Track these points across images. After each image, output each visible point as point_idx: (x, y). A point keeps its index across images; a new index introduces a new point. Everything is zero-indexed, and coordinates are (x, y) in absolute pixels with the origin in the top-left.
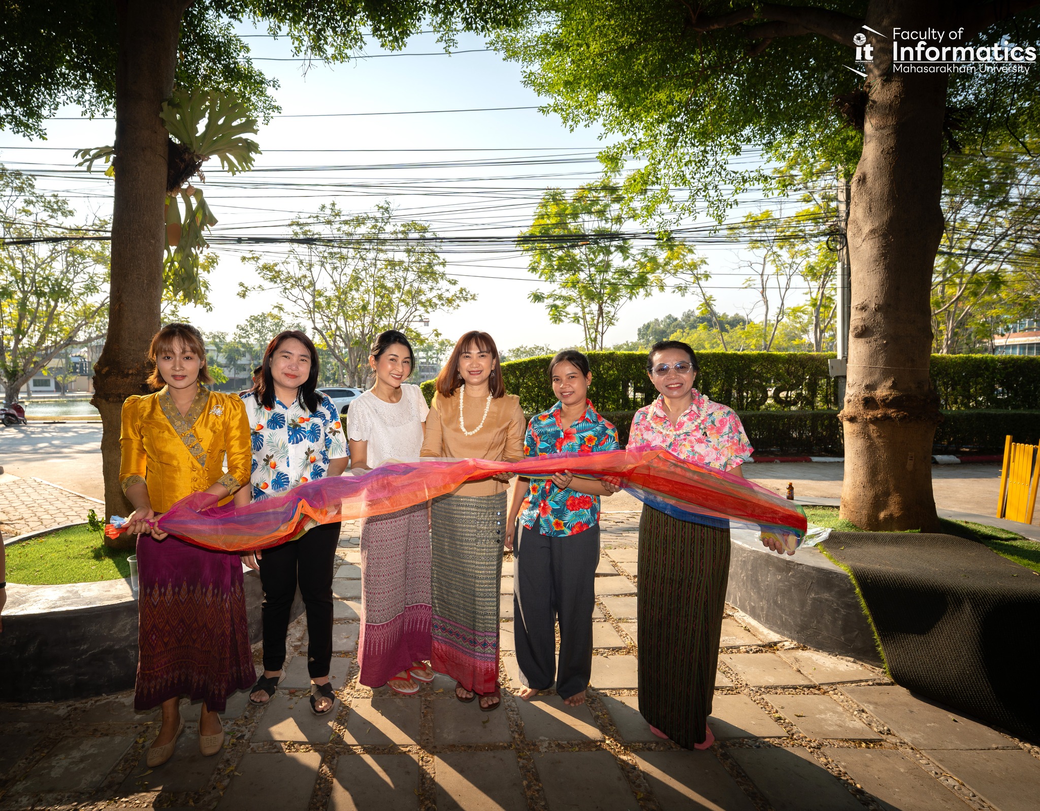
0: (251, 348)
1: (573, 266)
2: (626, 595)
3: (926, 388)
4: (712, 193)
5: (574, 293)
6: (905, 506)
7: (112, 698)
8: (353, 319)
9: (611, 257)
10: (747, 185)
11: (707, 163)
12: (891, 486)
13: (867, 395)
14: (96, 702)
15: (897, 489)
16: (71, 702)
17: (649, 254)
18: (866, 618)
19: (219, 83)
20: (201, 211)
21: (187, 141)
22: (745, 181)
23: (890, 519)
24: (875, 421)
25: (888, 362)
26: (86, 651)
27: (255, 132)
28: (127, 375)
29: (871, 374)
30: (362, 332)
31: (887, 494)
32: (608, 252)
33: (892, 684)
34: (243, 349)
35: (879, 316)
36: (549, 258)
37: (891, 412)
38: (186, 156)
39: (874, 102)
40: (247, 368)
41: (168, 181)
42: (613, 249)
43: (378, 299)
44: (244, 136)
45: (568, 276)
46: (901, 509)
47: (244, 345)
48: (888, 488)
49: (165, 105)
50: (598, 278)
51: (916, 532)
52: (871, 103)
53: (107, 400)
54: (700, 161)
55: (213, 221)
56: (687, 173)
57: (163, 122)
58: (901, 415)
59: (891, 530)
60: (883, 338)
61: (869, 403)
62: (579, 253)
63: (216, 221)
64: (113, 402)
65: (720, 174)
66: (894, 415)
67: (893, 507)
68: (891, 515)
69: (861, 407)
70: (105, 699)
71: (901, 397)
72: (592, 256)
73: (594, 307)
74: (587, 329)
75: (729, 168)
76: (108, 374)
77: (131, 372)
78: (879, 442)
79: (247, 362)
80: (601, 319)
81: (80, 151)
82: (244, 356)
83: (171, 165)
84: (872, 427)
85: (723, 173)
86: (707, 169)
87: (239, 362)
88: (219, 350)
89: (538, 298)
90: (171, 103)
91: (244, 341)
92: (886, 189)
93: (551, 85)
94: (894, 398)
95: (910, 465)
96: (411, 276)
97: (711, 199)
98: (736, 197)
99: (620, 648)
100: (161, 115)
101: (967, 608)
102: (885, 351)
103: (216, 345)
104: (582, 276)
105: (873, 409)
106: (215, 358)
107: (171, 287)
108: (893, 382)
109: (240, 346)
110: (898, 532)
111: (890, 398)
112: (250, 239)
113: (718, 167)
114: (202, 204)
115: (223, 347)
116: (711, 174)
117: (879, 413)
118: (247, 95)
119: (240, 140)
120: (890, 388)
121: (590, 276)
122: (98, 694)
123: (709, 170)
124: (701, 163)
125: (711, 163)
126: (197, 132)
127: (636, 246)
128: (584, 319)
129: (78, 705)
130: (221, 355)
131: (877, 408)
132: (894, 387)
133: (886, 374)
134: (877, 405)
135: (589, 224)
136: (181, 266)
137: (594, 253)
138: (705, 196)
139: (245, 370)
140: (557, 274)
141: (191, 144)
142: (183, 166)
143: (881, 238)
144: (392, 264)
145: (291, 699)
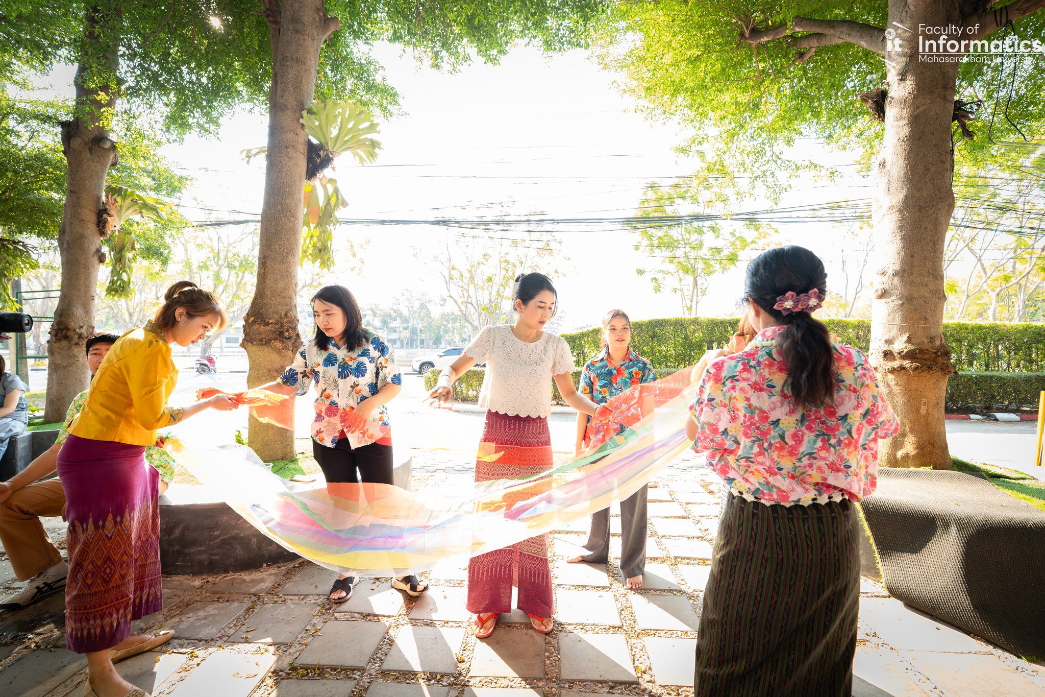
0: (401, 314)
1: (670, 245)
2: (675, 517)
3: (938, 343)
4: (770, 180)
5: (672, 268)
6: (920, 447)
7: (236, 575)
8: (483, 289)
9: (704, 237)
10: (800, 172)
11: (765, 153)
12: (907, 429)
13: (886, 349)
14: (224, 577)
15: (912, 431)
16: (205, 577)
17: (737, 235)
18: (868, 538)
19: (362, 96)
20: (335, 196)
21: (323, 141)
22: (798, 168)
23: (906, 457)
24: (893, 371)
25: (905, 319)
26: (218, 537)
27: (379, 132)
28: (268, 324)
29: (889, 330)
30: (490, 300)
31: (904, 435)
32: (700, 231)
33: (889, 597)
34: (394, 315)
35: (896, 281)
36: (650, 237)
37: (907, 363)
38: (321, 153)
39: (892, 98)
40: (398, 330)
41: (307, 172)
42: (705, 230)
43: (504, 272)
44: (370, 136)
45: (667, 253)
46: (916, 449)
47: (395, 311)
48: (904, 430)
49: (304, 113)
50: (692, 254)
51: (928, 469)
52: (889, 99)
53: (252, 343)
54: (758, 152)
55: (345, 204)
56: (747, 161)
57: (303, 126)
58: (914, 365)
59: (907, 467)
60: (900, 299)
61: (888, 355)
62: (676, 233)
63: (348, 204)
64: (256, 345)
65: (776, 162)
66: (908, 366)
67: (909, 447)
68: (907, 454)
69: (881, 359)
70: (231, 576)
71: (914, 350)
72: (687, 235)
73: (689, 279)
74: (683, 298)
75: (784, 157)
76: (254, 322)
77: (270, 321)
78: (896, 390)
79: (398, 326)
80: (695, 290)
81: (244, 150)
82: (395, 320)
83: (310, 160)
84: (890, 376)
85: (779, 162)
86: (764, 158)
87: (391, 325)
88: (375, 314)
89: (640, 272)
90: (310, 112)
91: (395, 308)
92: (902, 172)
93: (633, 91)
94: (909, 351)
95: (923, 411)
96: (532, 253)
97: (768, 184)
98: (790, 182)
99: (657, 558)
100: (301, 121)
101: (953, 530)
102: (902, 310)
103: (372, 310)
104: (679, 253)
105: (891, 360)
106: (371, 322)
107: (310, 257)
108: (908, 337)
109: (392, 312)
110: (912, 469)
111: (906, 351)
112: (392, 221)
113: (774, 157)
114: (336, 191)
115: (378, 312)
116: (768, 162)
117: (896, 364)
118: (385, 105)
119: (366, 139)
120: (906, 342)
121: (685, 253)
122: (226, 571)
123: (767, 159)
124: (760, 153)
125: (769, 154)
126: (331, 133)
127: (726, 226)
128: (681, 290)
129: (210, 579)
130: (376, 319)
131: (894, 359)
132: (909, 340)
133: (902, 330)
134: (894, 357)
135: (684, 208)
136: (319, 240)
137: (689, 233)
138: (764, 181)
139: (395, 332)
140: (657, 251)
141: (327, 144)
142: (319, 161)
143: (897, 213)
144: (515, 242)
145: (374, 583)
